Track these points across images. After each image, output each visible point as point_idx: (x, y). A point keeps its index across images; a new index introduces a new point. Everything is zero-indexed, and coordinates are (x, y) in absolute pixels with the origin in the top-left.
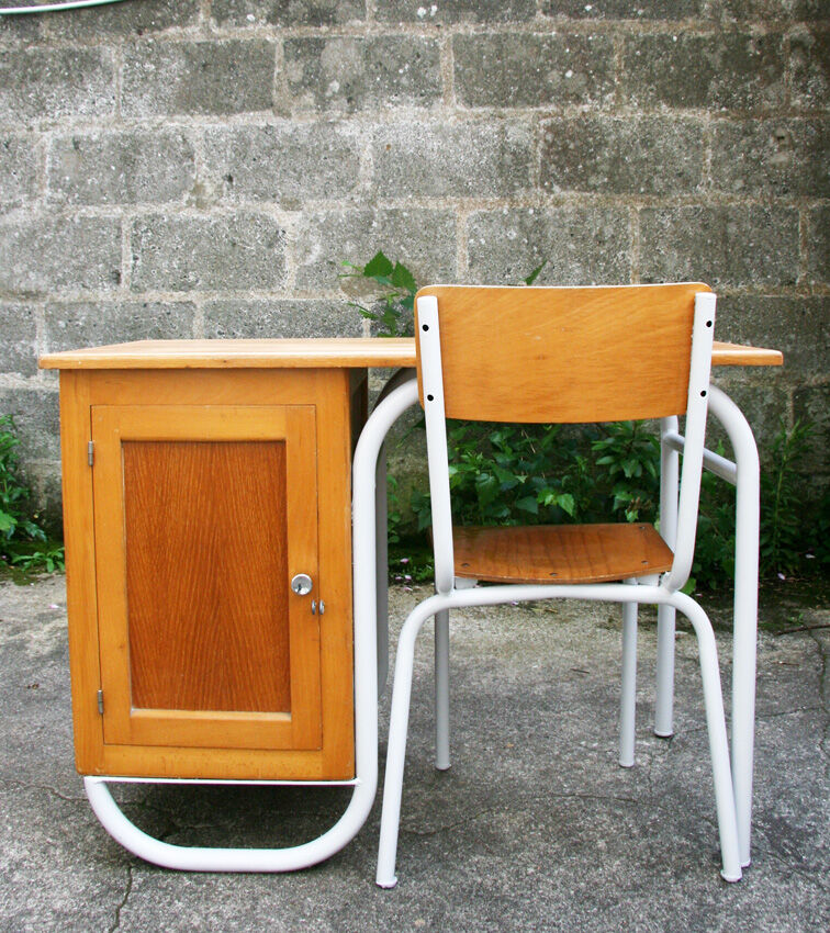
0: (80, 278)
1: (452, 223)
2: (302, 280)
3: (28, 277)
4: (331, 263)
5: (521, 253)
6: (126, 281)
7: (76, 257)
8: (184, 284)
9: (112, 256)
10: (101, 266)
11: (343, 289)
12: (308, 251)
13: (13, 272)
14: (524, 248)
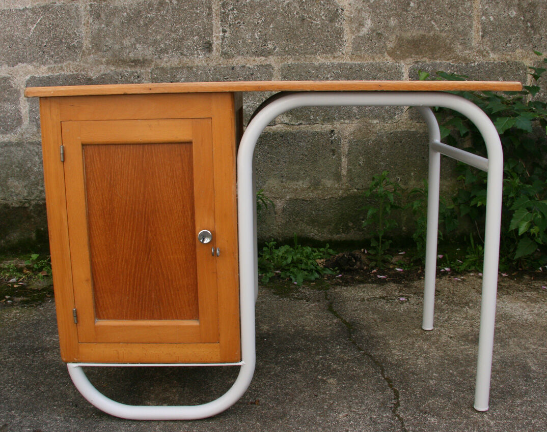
0: (179, 48)
1: (469, 4)
2: (357, 47)
3: (135, 48)
4: (378, 34)
5: (519, 27)
6: (217, 49)
7: (175, 31)
8: (263, 51)
9: (205, 30)
10: (195, 38)
11: (389, 54)
12: (361, 25)
13: (123, 44)
14: (521, 24)
